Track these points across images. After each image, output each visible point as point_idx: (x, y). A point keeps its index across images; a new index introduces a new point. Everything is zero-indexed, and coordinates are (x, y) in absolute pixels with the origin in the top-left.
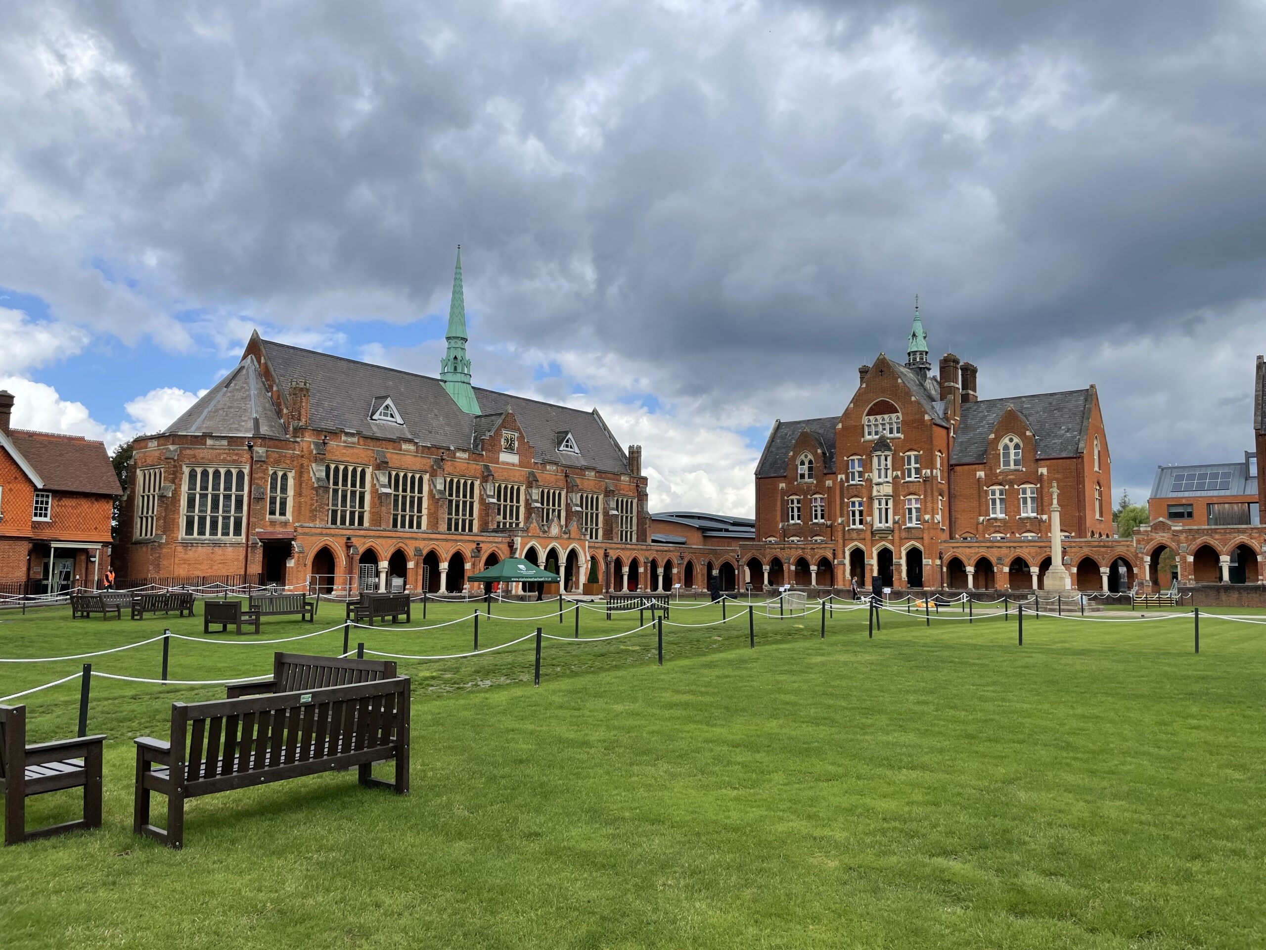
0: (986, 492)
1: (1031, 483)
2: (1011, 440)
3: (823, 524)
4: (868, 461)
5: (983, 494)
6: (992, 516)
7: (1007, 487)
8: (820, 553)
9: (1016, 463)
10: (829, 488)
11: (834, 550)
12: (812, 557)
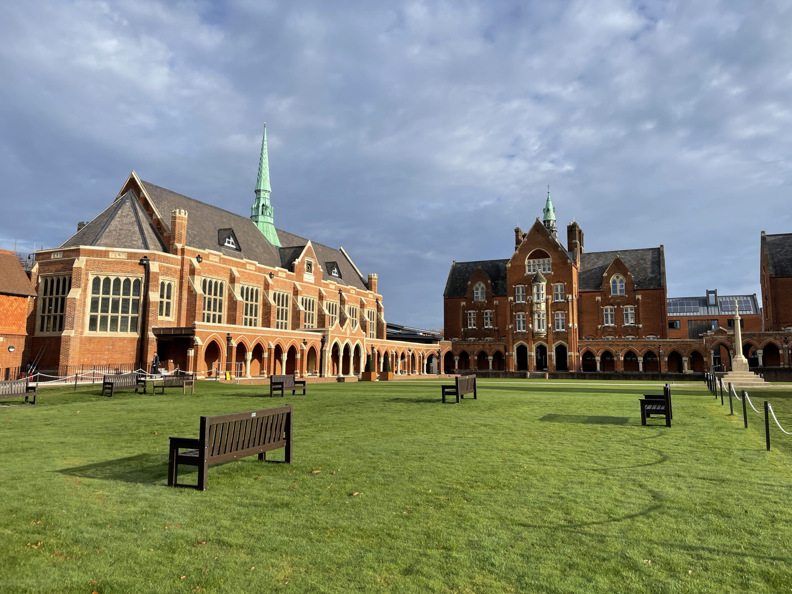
0: (602, 309)
1: (631, 305)
2: (618, 277)
3: (492, 329)
4: (529, 288)
5: (600, 311)
6: (606, 325)
7: (616, 307)
8: (495, 348)
9: (621, 291)
10: (496, 306)
11: (505, 346)
12: (490, 350)
